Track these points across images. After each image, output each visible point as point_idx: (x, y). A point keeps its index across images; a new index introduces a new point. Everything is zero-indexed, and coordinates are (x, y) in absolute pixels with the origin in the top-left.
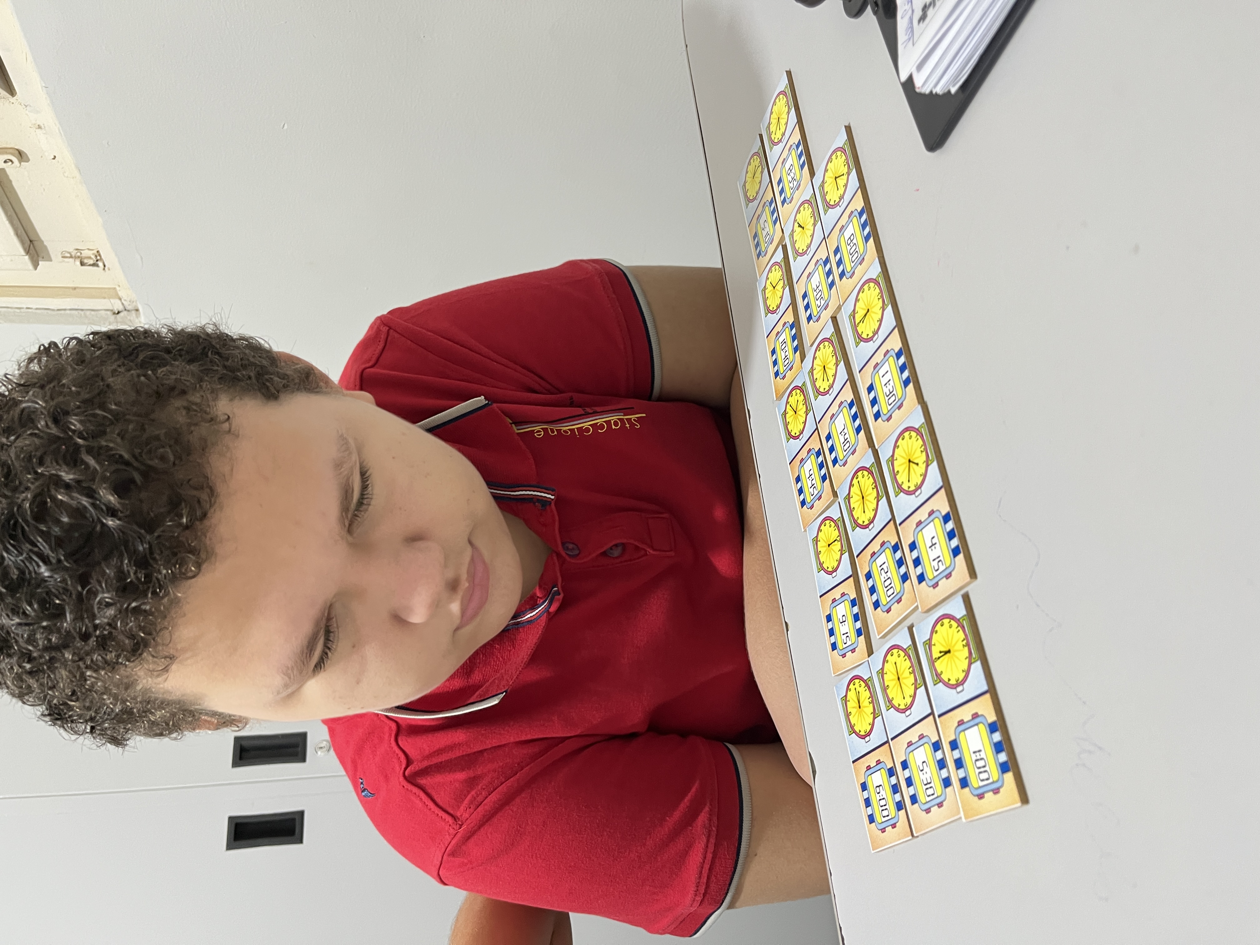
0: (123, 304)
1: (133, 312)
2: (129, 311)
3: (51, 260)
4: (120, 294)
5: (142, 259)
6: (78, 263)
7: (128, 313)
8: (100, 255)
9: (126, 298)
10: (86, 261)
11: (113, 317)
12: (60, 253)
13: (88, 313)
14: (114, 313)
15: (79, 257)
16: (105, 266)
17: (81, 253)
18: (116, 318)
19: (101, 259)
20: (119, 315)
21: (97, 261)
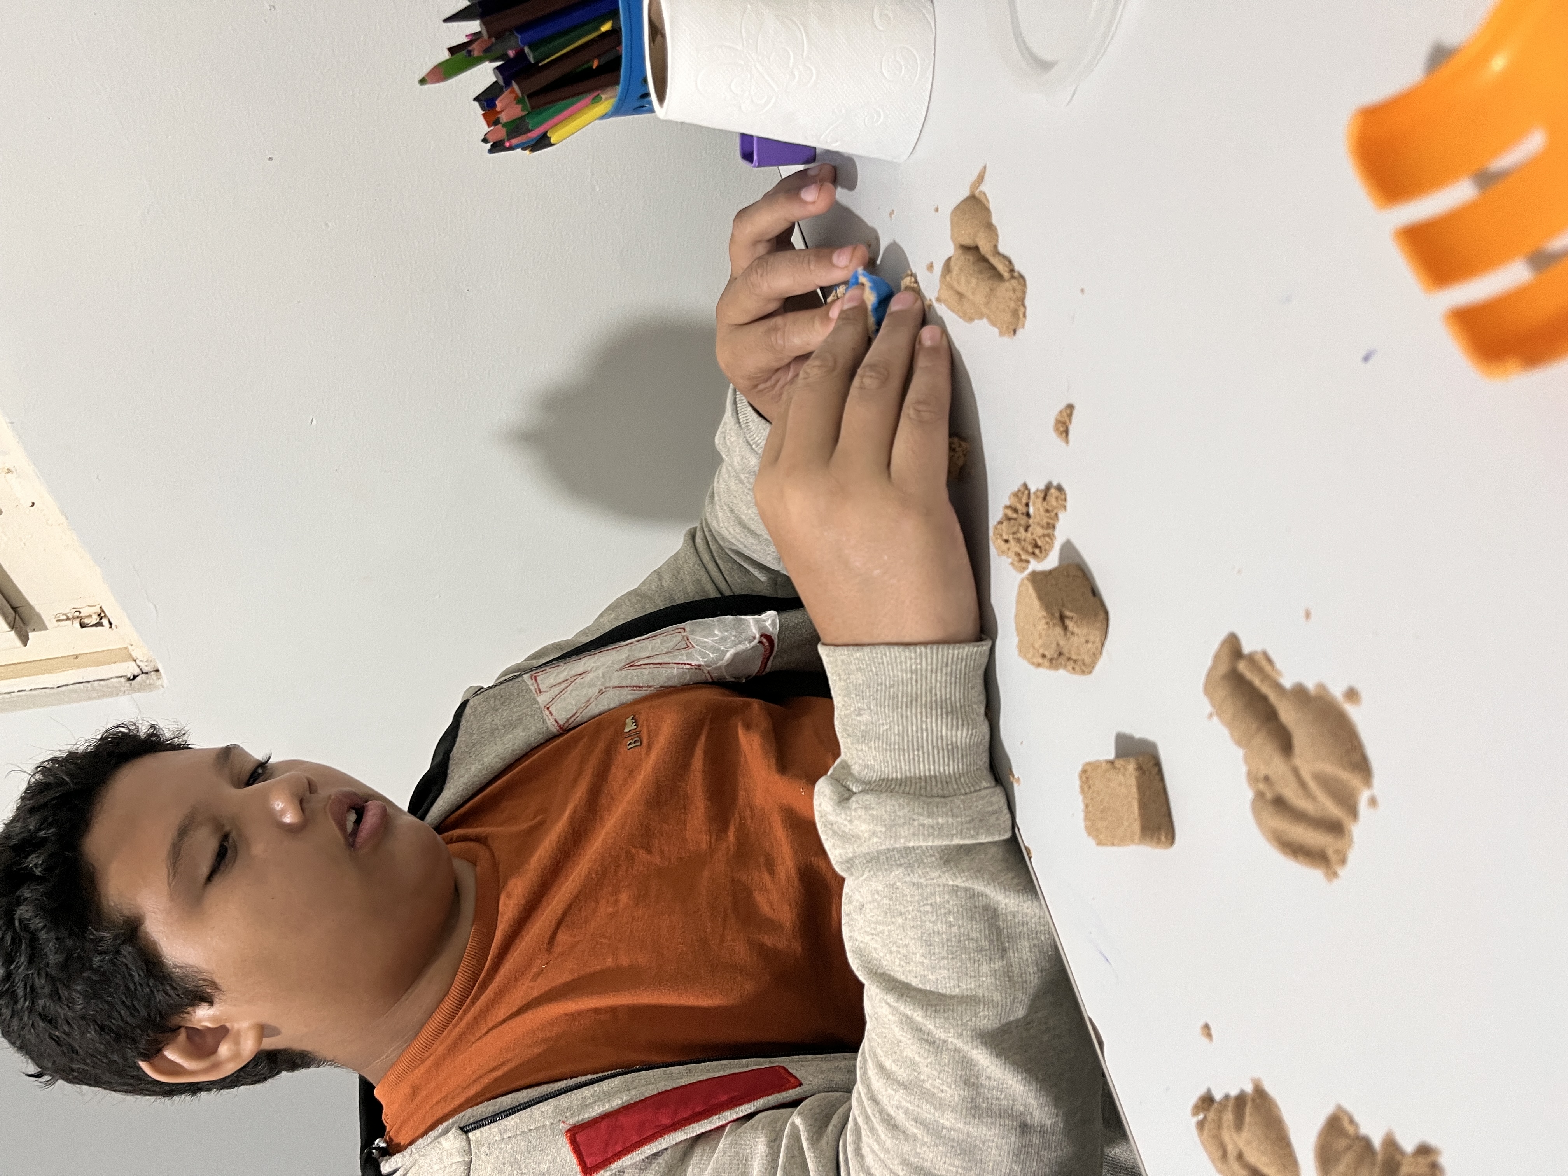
0: (139, 667)
1: (152, 673)
2: (147, 673)
3: (45, 628)
4: (134, 655)
5: (156, 607)
6: (77, 624)
7: (146, 675)
8: (103, 611)
9: (142, 659)
10: (86, 621)
11: (128, 684)
12: (54, 617)
13: (96, 683)
14: (129, 679)
15: (78, 617)
16: (111, 624)
17: (80, 613)
18: (131, 684)
19: (105, 616)
20: (136, 680)
21: (101, 619)
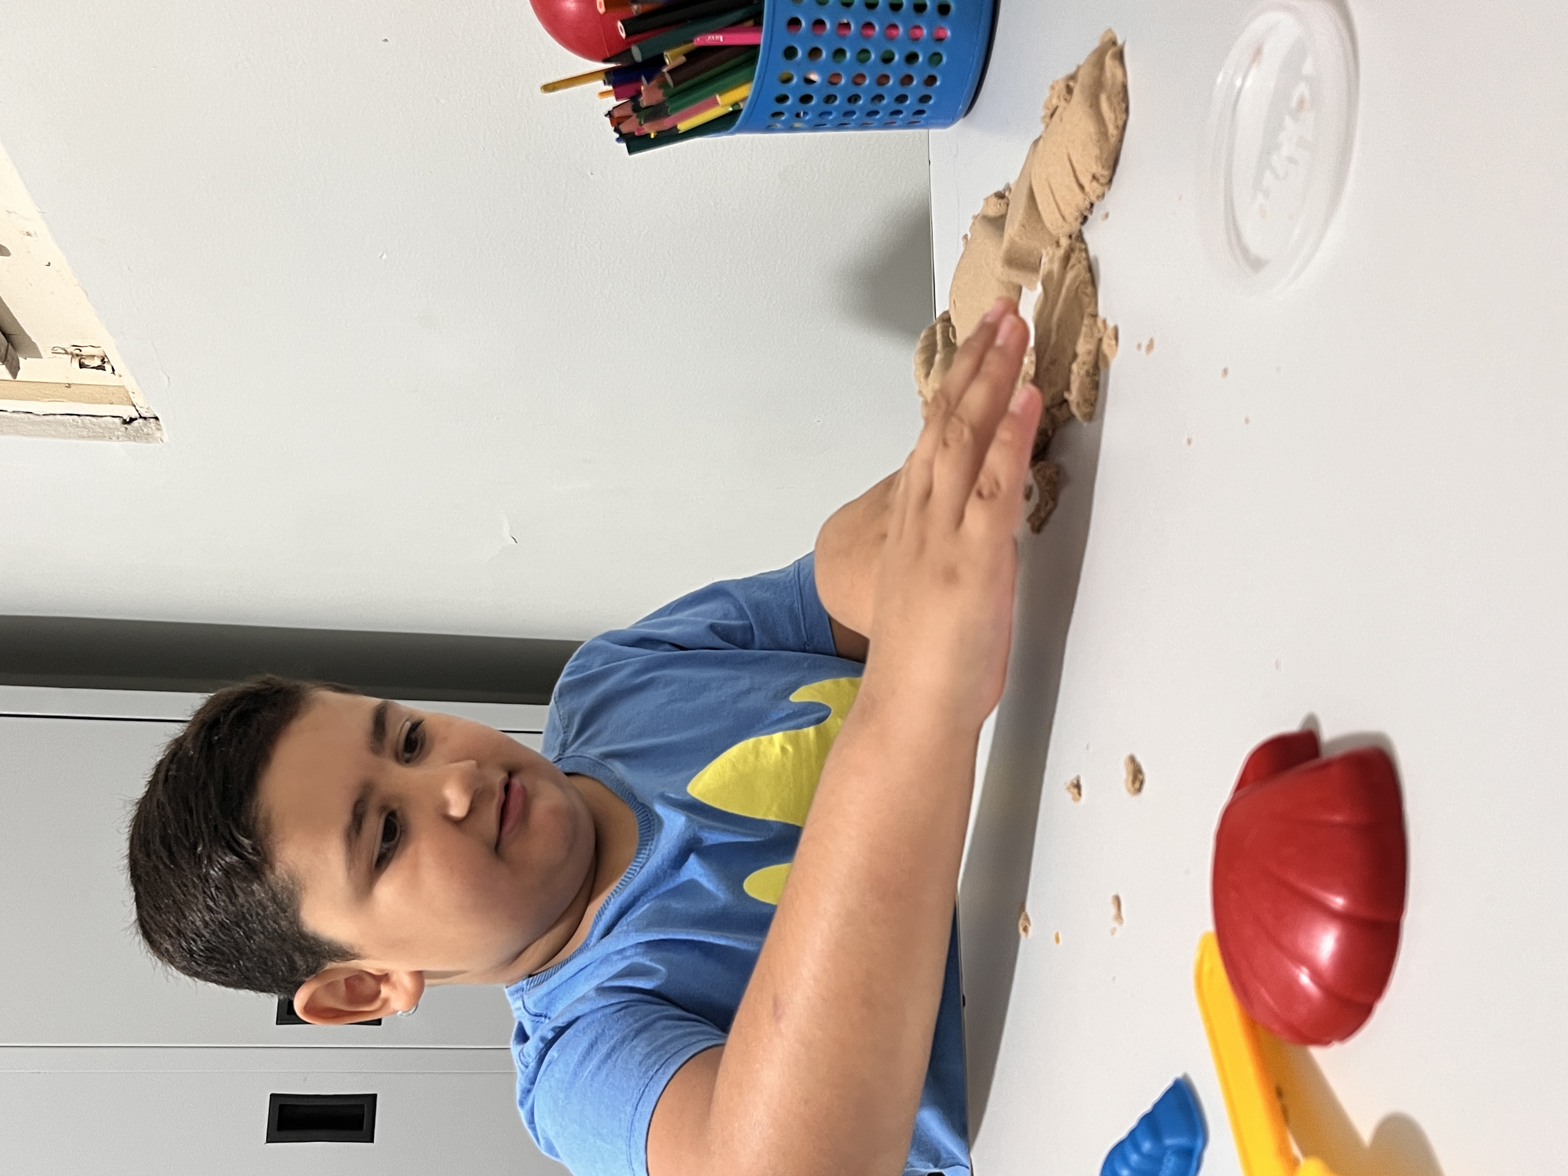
0: (137, 411)
1: (152, 420)
2: (145, 418)
3: (39, 357)
4: (135, 400)
6: (75, 362)
7: (145, 421)
8: (106, 356)
9: (143, 406)
10: (87, 362)
11: (123, 428)
12: (51, 348)
13: (89, 418)
14: (125, 422)
15: (77, 355)
16: (113, 370)
17: (81, 351)
18: (126, 429)
19: (109, 361)
20: (132, 424)
21: (104, 363)
